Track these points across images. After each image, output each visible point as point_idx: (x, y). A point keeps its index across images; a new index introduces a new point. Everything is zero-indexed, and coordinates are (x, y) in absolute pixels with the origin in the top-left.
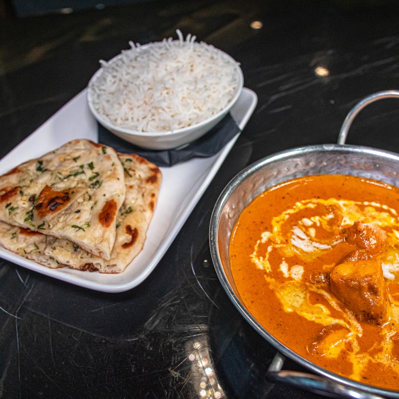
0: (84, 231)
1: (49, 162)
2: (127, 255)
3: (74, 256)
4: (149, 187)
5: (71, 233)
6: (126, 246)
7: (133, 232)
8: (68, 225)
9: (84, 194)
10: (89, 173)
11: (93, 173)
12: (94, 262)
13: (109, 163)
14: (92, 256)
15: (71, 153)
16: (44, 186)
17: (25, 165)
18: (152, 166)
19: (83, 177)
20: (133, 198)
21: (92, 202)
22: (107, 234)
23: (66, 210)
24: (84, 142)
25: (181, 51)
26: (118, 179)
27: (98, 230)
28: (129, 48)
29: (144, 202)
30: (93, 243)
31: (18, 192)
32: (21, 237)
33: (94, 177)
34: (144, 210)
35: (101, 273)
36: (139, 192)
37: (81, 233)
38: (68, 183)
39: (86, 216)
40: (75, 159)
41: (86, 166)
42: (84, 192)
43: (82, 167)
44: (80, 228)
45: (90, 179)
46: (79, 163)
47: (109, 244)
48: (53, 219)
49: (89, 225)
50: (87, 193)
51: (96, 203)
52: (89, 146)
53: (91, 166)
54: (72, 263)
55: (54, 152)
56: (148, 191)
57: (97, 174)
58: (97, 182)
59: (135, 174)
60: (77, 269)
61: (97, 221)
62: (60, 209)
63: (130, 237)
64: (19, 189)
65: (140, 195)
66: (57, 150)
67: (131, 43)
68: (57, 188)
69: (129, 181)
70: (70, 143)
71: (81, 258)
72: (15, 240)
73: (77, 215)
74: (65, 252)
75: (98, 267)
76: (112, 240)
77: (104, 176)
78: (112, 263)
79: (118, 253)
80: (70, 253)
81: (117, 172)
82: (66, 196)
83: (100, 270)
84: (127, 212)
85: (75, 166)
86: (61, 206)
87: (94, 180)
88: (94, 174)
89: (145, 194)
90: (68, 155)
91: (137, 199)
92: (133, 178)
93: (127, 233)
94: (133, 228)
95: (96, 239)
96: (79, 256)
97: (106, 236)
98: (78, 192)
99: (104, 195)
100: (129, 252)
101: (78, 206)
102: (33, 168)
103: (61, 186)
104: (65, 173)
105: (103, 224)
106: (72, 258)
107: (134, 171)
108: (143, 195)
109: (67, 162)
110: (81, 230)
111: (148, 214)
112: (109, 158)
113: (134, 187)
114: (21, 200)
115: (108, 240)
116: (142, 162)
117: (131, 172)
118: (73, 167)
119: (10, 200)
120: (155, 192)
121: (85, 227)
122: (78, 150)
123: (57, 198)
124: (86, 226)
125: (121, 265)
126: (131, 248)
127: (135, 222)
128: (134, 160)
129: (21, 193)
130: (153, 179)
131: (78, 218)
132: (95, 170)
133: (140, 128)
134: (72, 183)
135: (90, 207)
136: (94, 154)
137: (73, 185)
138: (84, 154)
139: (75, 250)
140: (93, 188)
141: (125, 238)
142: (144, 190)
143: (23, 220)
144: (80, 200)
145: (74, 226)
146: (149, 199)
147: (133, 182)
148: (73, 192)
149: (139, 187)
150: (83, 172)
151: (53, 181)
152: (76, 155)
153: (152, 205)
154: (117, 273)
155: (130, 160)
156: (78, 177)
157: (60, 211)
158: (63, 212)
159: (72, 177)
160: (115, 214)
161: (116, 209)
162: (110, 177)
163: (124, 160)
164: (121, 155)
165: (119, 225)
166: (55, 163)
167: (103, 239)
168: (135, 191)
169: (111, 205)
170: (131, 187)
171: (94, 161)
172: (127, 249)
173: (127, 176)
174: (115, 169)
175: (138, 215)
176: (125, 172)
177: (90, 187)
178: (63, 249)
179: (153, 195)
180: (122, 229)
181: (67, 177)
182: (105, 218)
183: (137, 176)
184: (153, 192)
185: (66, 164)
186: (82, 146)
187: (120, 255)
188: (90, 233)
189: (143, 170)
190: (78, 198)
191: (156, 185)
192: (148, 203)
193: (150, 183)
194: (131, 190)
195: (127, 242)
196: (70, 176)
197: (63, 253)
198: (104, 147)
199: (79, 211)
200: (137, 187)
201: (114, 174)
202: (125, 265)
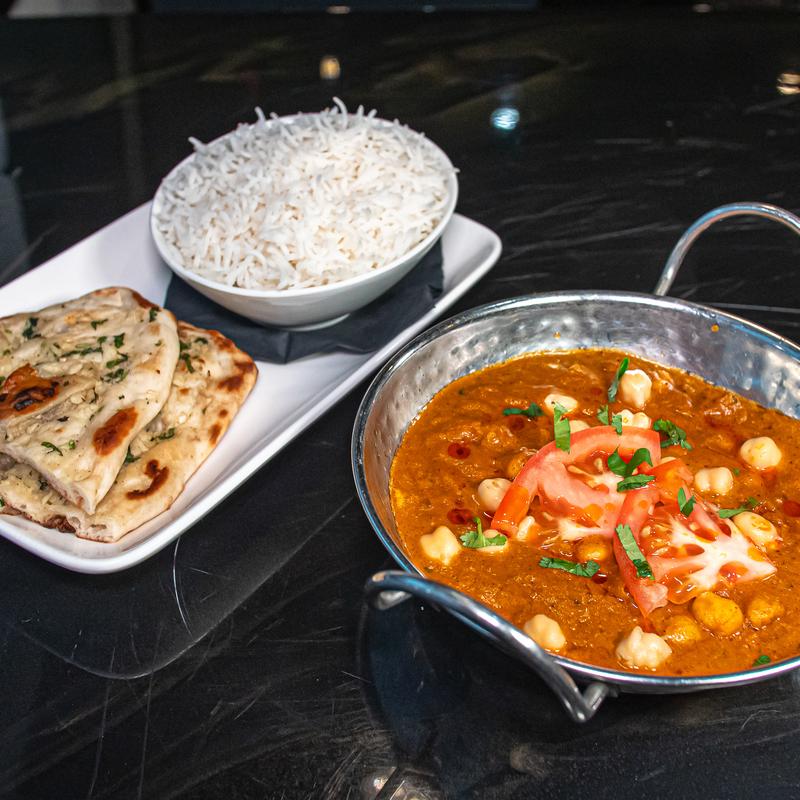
0: (61, 455)
1: (47, 321)
2: (131, 512)
3: (36, 497)
4: (222, 397)
5: (37, 456)
6: (134, 495)
7: (158, 474)
8: (37, 440)
9: (87, 390)
10: (111, 353)
11: (118, 353)
12: (70, 514)
13: (155, 339)
15: (92, 311)
16: (22, 365)
17: (5, 322)
18: (241, 357)
19: (97, 359)
20: (183, 413)
21: (95, 407)
22: (100, 467)
23: (45, 413)
24: (124, 292)
26: (158, 372)
27: (86, 458)
29: (204, 423)
30: (69, 480)
33: (118, 362)
34: (197, 439)
35: (78, 537)
36: (197, 403)
37: (55, 457)
38: (66, 367)
39: (75, 429)
40: (95, 325)
41: (110, 339)
42: (87, 385)
43: (102, 339)
44: (56, 449)
45: (109, 365)
46: (100, 332)
47: (98, 486)
48: (17, 425)
49: (73, 446)
50: (94, 388)
51: (100, 410)
52: (130, 302)
53: (119, 341)
54: (30, 510)
55: (63, 306)
56: (215, 405)
57: (125, 357)
58: (120, 372)
59: (201, 368)
60: (38, 523)
61: (89, 441)
62: (33, 410)
63: (149, 481)
65: (198, 410)
66: (72, 302)
67: (259, 112)
68: (44, 371)
69: (186, 379)
70: (98, 292)
71: (49, 503)
73: (59, 425)
74: (21, 487)
75: (75, 525)
76: (107, 481)
77: (137, 362)
78: (98, 521)
79: (115, 506)
80: (30, 490)
81: (161, 359)
82: (52, 388)
83: (78, 531)
84: (163, 437)
85: (90, 335)
86: (37, 405)
87: (117, 368)
88: (120, 357)
89: (209, 409)
90: (87, 315)
91: (190, 416)
92: (195, 375)
93: (146, 473)
94: (161, 467)
95: (76, 472)
96: (45, 499)
97: (97, 471)
98: (75, 383)
99: (122, 397)
100: (136, 508)
101: (69, 410)
102: (18, 329)
103: (52, 369)
104: (66, 347)
105: (97, 450)
106: (32, 500)
107: (202, 361)
108: (204, 411)
109: (80, 327)
110: (56, 453)
111: (203, 446)
112: (156, 330)
113: (190, 392)
115: (99, 479)
116: (224, 346)
117: (195, 364)
118: (85, 338)
120: (232, 409)
121: (65, 448)
122: (106, 307)
123: (35, 389)
124: (68, 448)
125: (115, 529)
126: (143, 501)
127: (170, 458)
128: (211, 342)
130: (232, 384)
131: (59, 431)
132: (124, 350)
133: (231, 280)
134: (74, 367)
135: (89, 416)
136: (134, 318)
137: (73, 371)
138: (116, 316)
139: (41, 488)
140: (108, 381)
141: (137, 480)
142: (209, 400)
144: (76, 400)
145: (45, 444)
146: (214, 419)
147: (194, 383)
148: (67, 384)
149: (201, 394)
150: (100, 350)
151: (41, 358)
152: (101, 316)
153: (215, 432)
154: (106, 542)
155: (204, 341)
156: (88, 358)
157: (31, 414)
158: (39, 417)
159: (77, 357)
160: (126, 434)
161: (132, 425)
162: (144, 365)
163: (192, 340)
164: (192, 330)
165: (138, 458)
166: (58, 326)
167: (90, 475)
168: (190, 400)
169: (125, 417)
170: (184, 391)
171: (128, 331)
172: (133, 503)
173: (183, 369)
174: (159, 353)
175: (180, 444)
176: (183, 361)
177: (102, 379)
178: (20, 483)
179: (223, 413)
180: (142, 465)
181: (68, 355)
182: (106, 437)
183: (205, 372)
184: (226, 407)
185: (75, 330)
186: (117, 301)
187: (117, 510)
188: (72, 461)
189: (220, 363)
190: (74, 395)
191: (235, 394)
192: (209, 425)
193: (224, 390)
194: (183, 398)
195: (140, 488)
196: (74, 352)
197: (18, 489)
198: (155, 309)
199: (65, 419)
200: (196, 393)
201: (153, 361)
202: (123, 530)
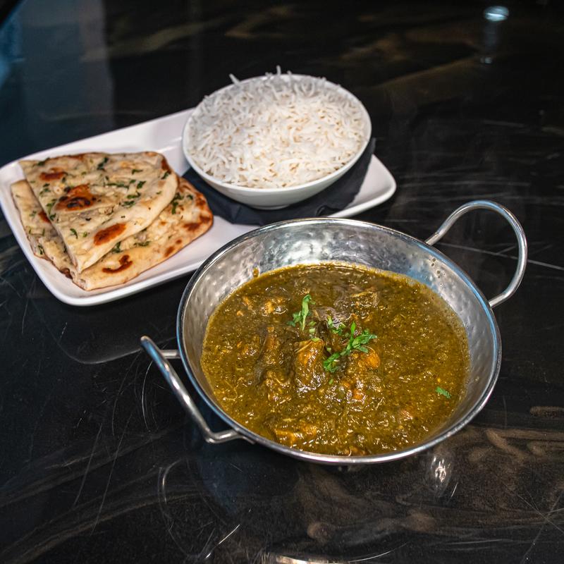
0: (77, 238)
1: (112, 162)
2: (101, 278)
3: (60, 255)
4: (183, 232)
5: (66, 234)
6: (107, 270)
7: (126, 263)
8: (69, 227)
9: (109, 207)
10: (133, 190)
11: (136, 192)
12: (72, 270)
13: (157, 190)
14: (72, 263)
15: (137, 163)
16: (86, 183)
17: (93, 155)
18: (206, 213)
19: (124, 191)
20: (158, 235)
21: (107, 218)
22: (93, 250)
23: (82, 213)
25: (302, 101)
26: (150, 209)
27: (88, 244)
28: (275, 72)
29: (166, 243)
30: (75, 252)
31: (62, 178)
32: (37, 217)
33: (134, 197)
34: (158, 251)
35: (73, 282)
36: (168, 232)
37: (74, 238)
38: (106, 191)
39: (91, 227)
40: (134, 171)
41: (137, 183)
42: (110, 204)
43: (133, 181)
44: (76, 234)
45: (129, 197)
46: (134, 176)
47: (87, 260)
48: (66, 215)
49: (86, 235)
50: (113, 207)
51: (109, 220)
52: (160, 165)
53: (141, 185)
54: (56, 260)
55: (124, 155)
56: (177, 236)
57: (139, 195)
58: (132, 202)
59: (179, 213)
60: (58, 268)
61: (94, 235)
62: (76, 209)
63: (119, 265)
64: (64, 175)
65: (167, 237)
66: (131, 154)
67: (279, 68)
68: (95, 191)
69: (168, 217)
70: (147, 153)
71: (65, 260)
72: (31, 218)
73: (83, 222)
74: (54, 248)
75: (73, 276)
76: (94, 259)
77: (142, 200)
78: (82, 277)
79: (94, 273)
80: (58, 251)
81: (155, 202)
83: (74, 279)
84: (141, 245)
85: (128, 177)
86: (79, 207)
87: (132, 199)
88: (136, 194)
89: (173, 237)
90: (134, 165)
91: (161, 238)
92: (175, 216)
93: (120, 261)
94: (129, 260)
95: (80, 249)
96: (63, 258)
97: (90, 252)
98: (105, 202)
99: (123, 217)
100: (104, 277)
101: (95, 215)
102: (97, 161)
103: (100, 190)
104: (112, 180)
105: (95, 241)
106: (58, 256)
107: (183, 209)
108: (170, 237)
109: (125, 170)
110: (75, 236)
111: (159, 257)
112: (161, 184)
113: (166, 225)
114: (59, 186)
115: (90, 256)
116: (200, 204)
117: (178, 209)
118: (124, 178)
119: (50, 182)
120: (185, 242)
121: (80, 235)
122: (146, 163)
123: (82, 198)
124: (82, 235)
125: (90, 285)
126: (110, 275)
127: (137, 257)
129: (64, 180)
130: (193, 227)
131: (82, 225)
132: (140, 191)
133: (206, 168)
135: (103, 221)
136: (155, 175)
137: (108, 195)
138: (147, 170)
139: (64, 251)
140: (123, 206)
141: (113, 262)
142: (175, 232)
143: (46, 204)
144: (101, 211)
145: (72, 230)
146: (172, 243)
147: (172, 220)
148: (100, 201)
149: (172, 227)
150: (128, 187)
151: (98, 182)
152: (141, 167)
153: (169, 251)
154: (84, 290)
155: (191, 197)
156: (120, 190)
157: (75, 212)
158: (78, 214)
159: (114, 187)
160: (114, 237)
161: (119, 234)
162: (145, 203)
163: (186, 195)
164: (189, 189)
165: (122, 251)
166: (116, 166)
167: (86, 253)
168: (165, 228)
169: (118, 228)
170: (163, 223)
171: (148, 180)
172: (105, 274)
173: (169, 211)
174: (156, 198)
175: (147, 251)
176: (172, 206)
177: (120, 204)
178: (55, 245)
179: (179, 242)
180: (119, 256)
181: (110, 185)
182: (102, 236)
183: (180, 216)
184: (182, 239)
185: (122, 172)
186: (154, 161)
187: (94, 275)
188: (80, 242)
189: (193, 213)
190: (101, 207)
191: (191, 233)
192: (168, 246)
193: (186, 229)
194: (161, 227)
195: (112, 268)
196: (114, 184)
197: (52, 248)
198: (169, 172)
199: (88, 220)
200: (170, 226)
201: (150, 202)
202: (93, 287)
